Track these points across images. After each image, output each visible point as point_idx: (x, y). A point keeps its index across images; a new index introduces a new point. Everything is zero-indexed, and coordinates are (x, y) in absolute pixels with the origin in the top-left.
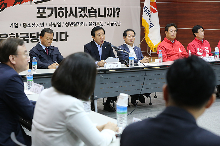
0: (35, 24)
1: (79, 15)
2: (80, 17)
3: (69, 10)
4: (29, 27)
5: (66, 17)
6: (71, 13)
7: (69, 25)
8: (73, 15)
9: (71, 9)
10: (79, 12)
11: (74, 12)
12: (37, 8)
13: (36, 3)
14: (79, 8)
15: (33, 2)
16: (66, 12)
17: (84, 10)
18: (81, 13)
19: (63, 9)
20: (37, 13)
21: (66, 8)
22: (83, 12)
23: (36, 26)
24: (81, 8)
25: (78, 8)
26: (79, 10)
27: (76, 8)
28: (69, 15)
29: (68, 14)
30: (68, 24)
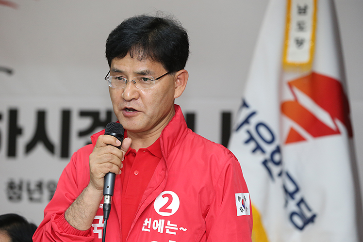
5: (12, 153)
6: (41, 136)
7: (25, 195)
9: (41, 116)
10: (82, 134)
11: (54, 132)
14: (83, 114)
16: (15, 131)
21: (13, 114)
24: (93, 115)
25: (75, 114)
26: (79, 124)
27: (66, 116)
28: (30, 147)
29: (22, 142)
30: (20, 187)
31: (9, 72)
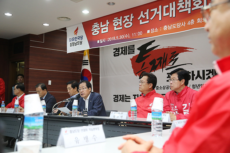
0: (165, 87)
1: (206, 77)
2: (207, 79)
3: (196, 73)
4: (161, 89)
5: (193, 79)
6: (198, 75)
7: (196, 87)
8: (201, 78)
9: (198, 72)
10: (207, 75)
11: (201, 75)
12: (167, 74)
13: (166, 69)
14: (207, 71)
15: (164, 69)
16: (193, 75)
17: (212, 73)
18: (208, 75)
19: (190, 73)
20: (167, 77)
21: (193, 72)
22: (211, 74)
23: (166, 88)
24: (209, 71)
25: (205, 71)
26: (206, 73)
27: (204, 71)
28: (196, 78)
30: (195, 86)
31: (192, 64)
